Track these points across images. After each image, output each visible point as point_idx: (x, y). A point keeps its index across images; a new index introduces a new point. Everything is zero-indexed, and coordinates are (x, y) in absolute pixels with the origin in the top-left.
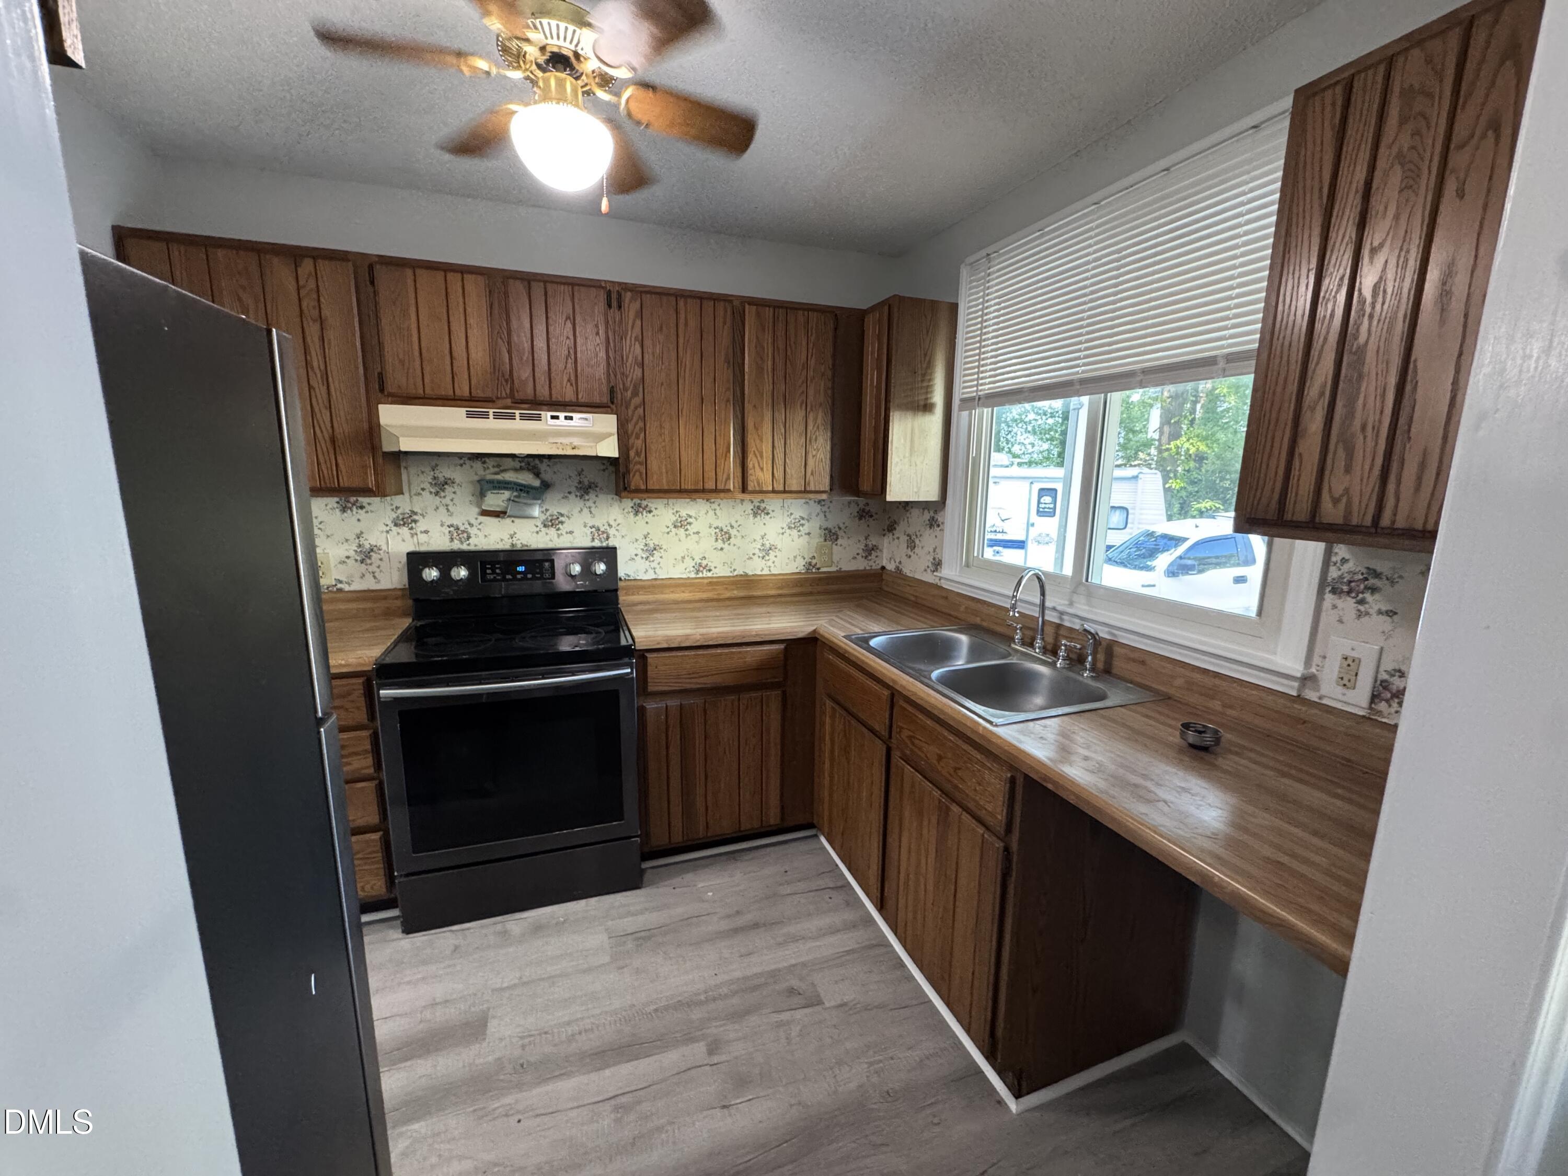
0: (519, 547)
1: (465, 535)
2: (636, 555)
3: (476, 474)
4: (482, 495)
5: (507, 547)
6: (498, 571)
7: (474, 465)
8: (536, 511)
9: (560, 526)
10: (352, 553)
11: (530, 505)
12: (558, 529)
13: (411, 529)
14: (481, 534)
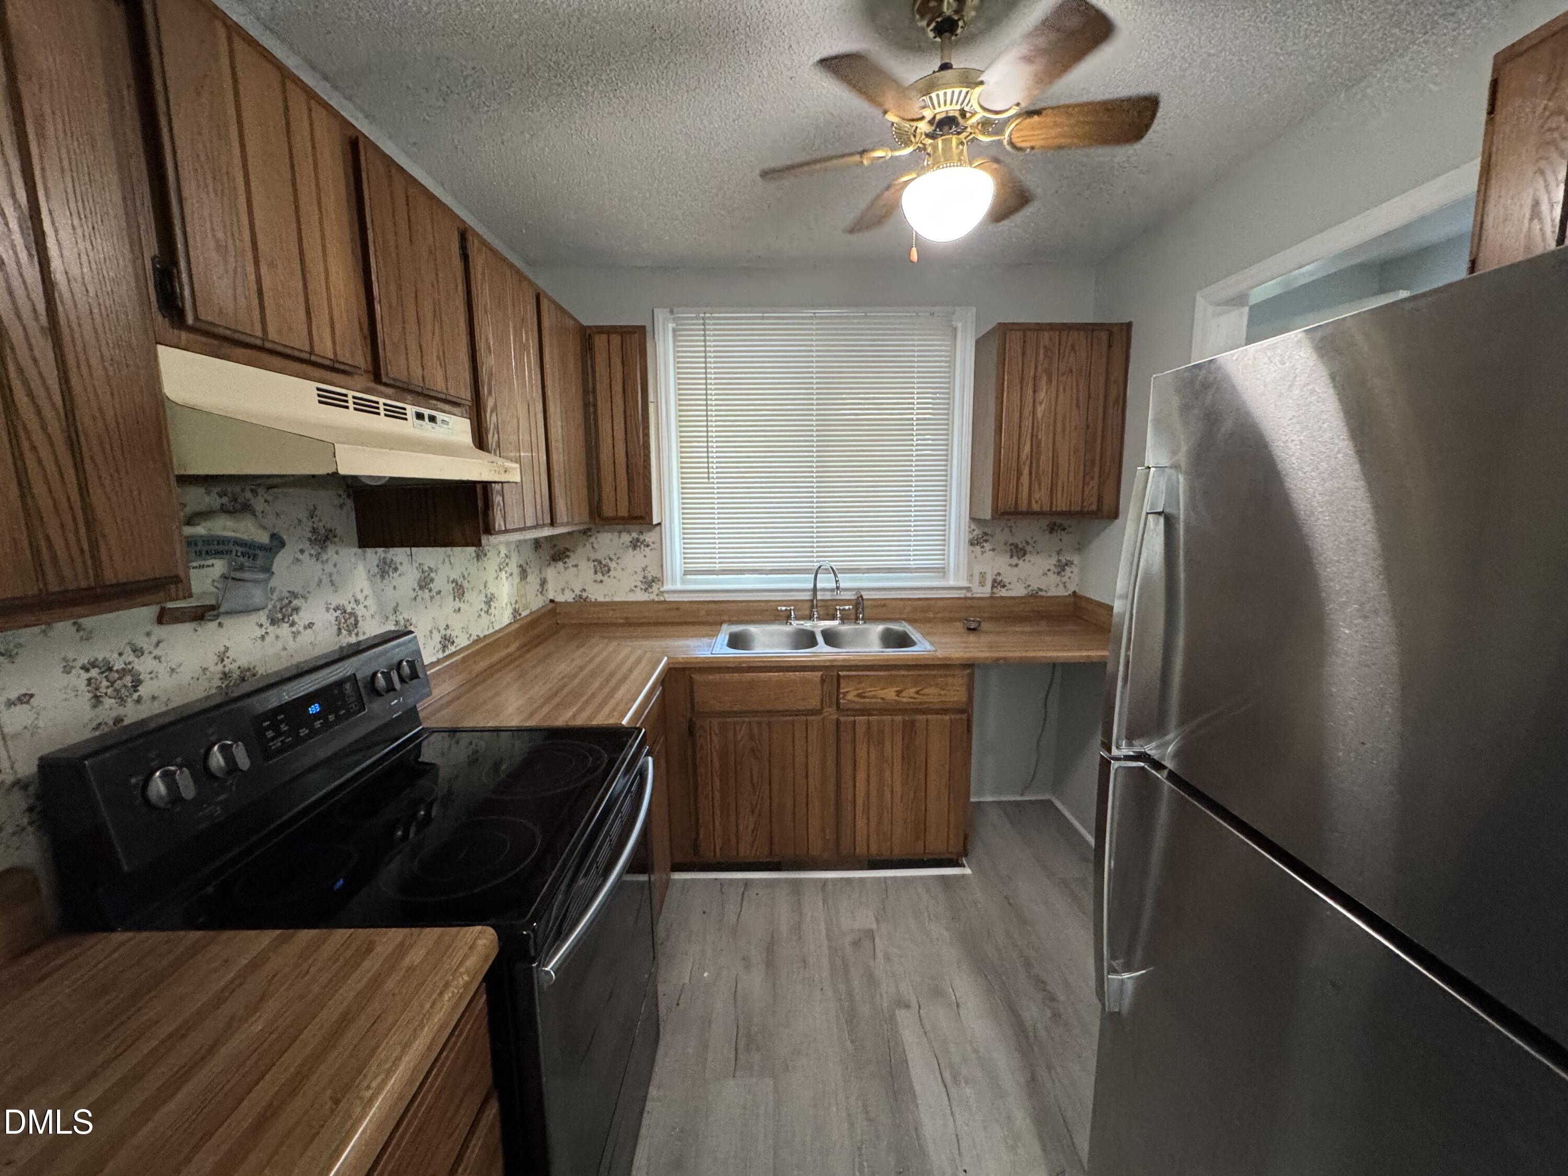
6: (283, 728)
9: (295, 616)
12: (293, 625)
14: (162, 669)
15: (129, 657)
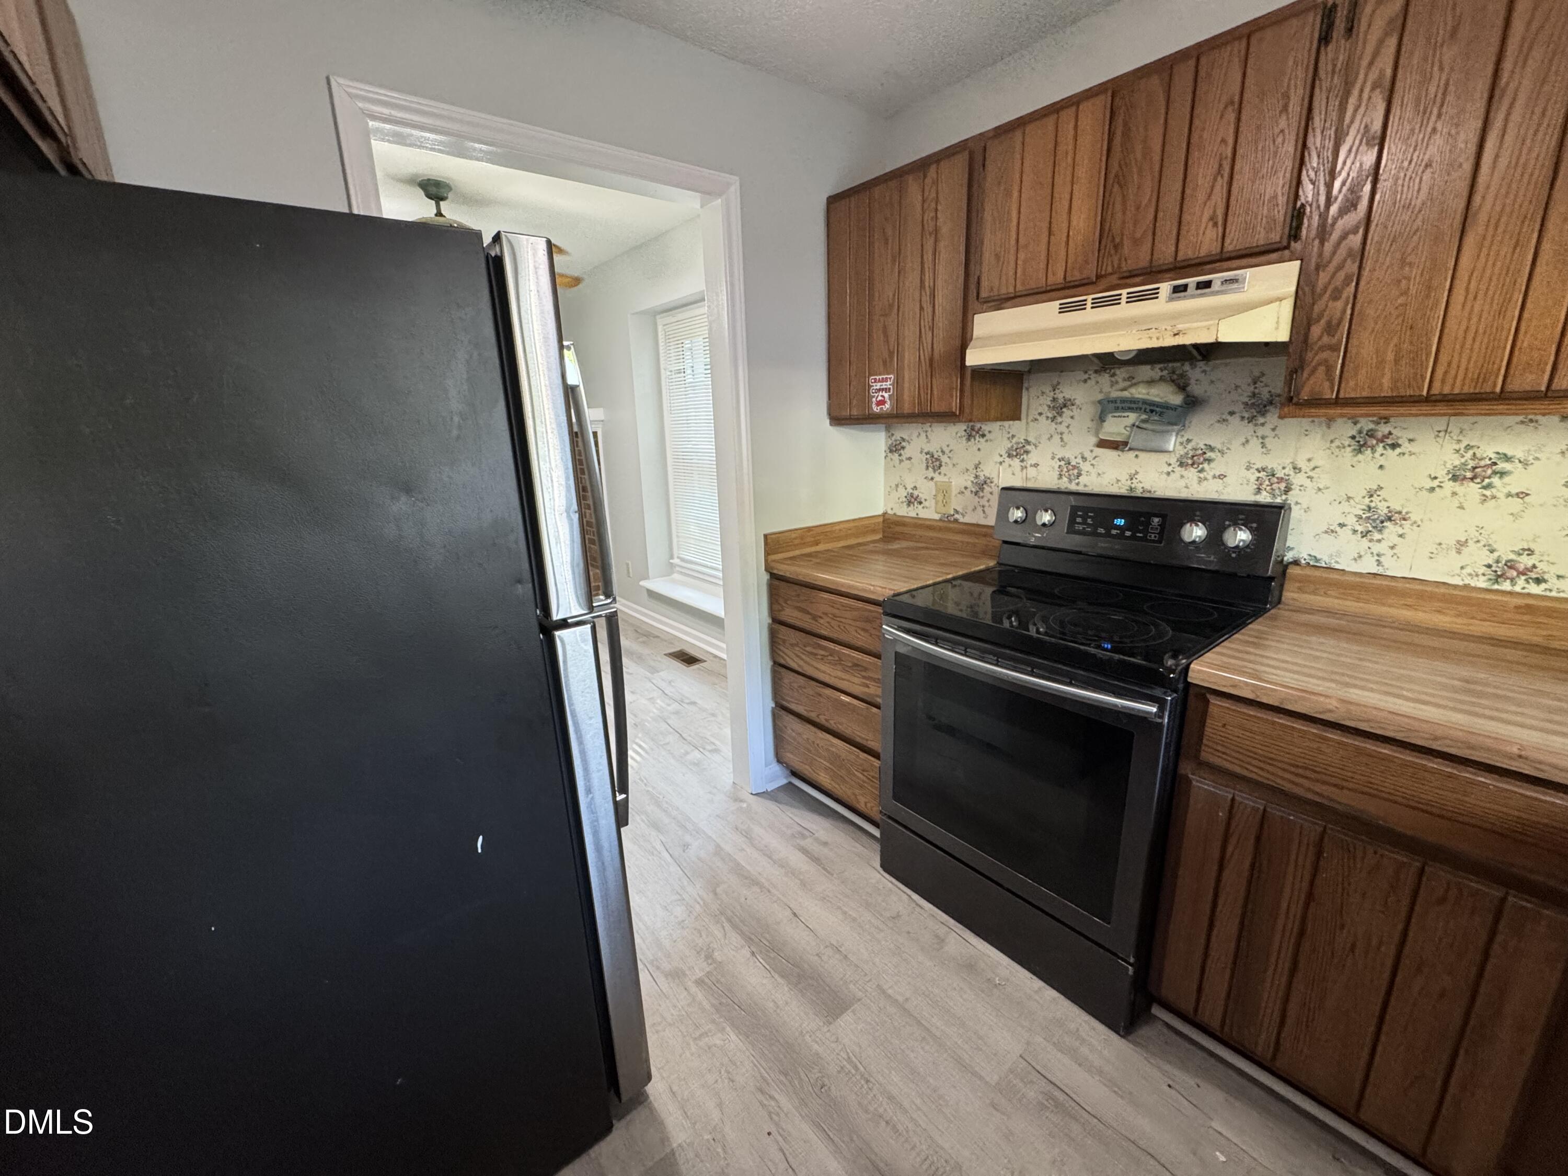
0: (1138, 493)
1: (1076, 472)
2: (1342, 525)
3: (1101, 392)
4: (1102, 419)
5: (1123, 491)
6: (1089, 521)
7: (1099, 379)
8: (1172, 442)
9: (1206, 465)
10: (969, 484)
11: (1168, 432)
12: (1201, 471)
13: (1022, 461)
14: (1093, 472)
15: (1079, 460)
